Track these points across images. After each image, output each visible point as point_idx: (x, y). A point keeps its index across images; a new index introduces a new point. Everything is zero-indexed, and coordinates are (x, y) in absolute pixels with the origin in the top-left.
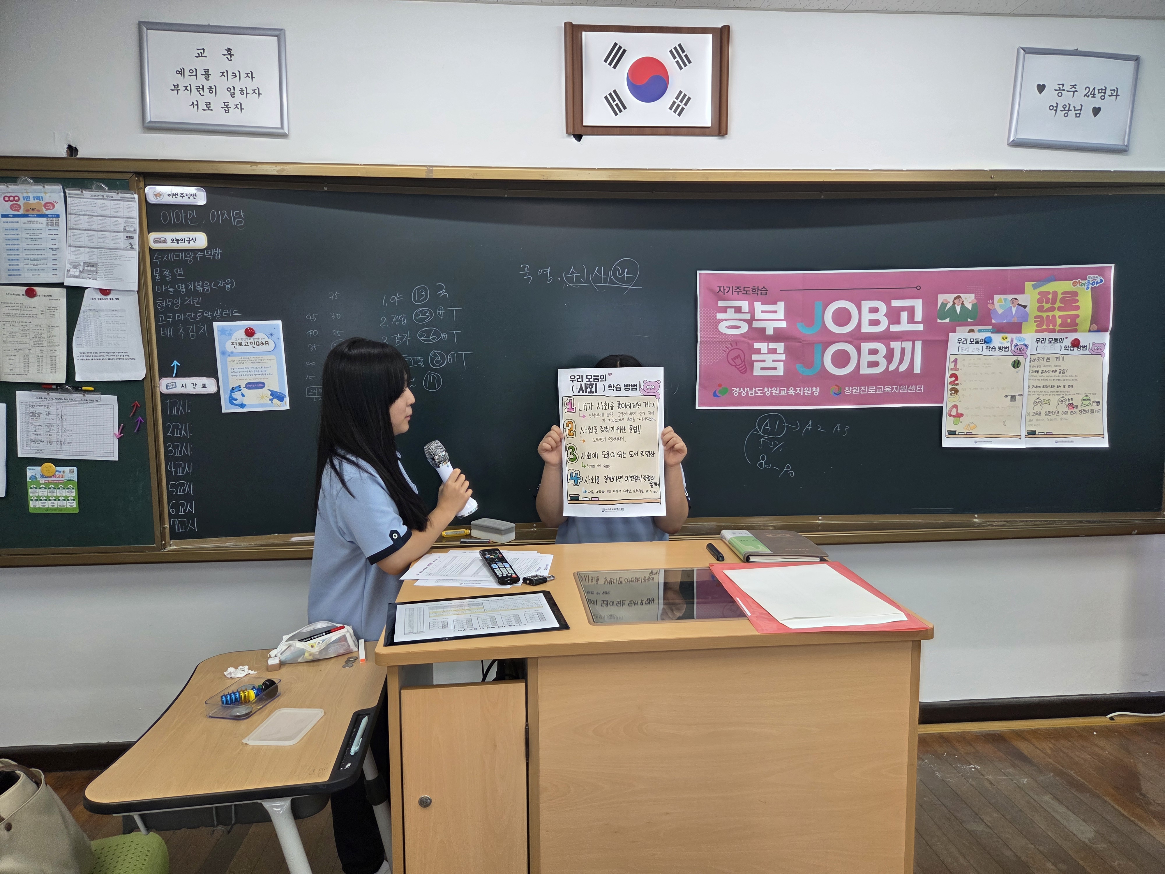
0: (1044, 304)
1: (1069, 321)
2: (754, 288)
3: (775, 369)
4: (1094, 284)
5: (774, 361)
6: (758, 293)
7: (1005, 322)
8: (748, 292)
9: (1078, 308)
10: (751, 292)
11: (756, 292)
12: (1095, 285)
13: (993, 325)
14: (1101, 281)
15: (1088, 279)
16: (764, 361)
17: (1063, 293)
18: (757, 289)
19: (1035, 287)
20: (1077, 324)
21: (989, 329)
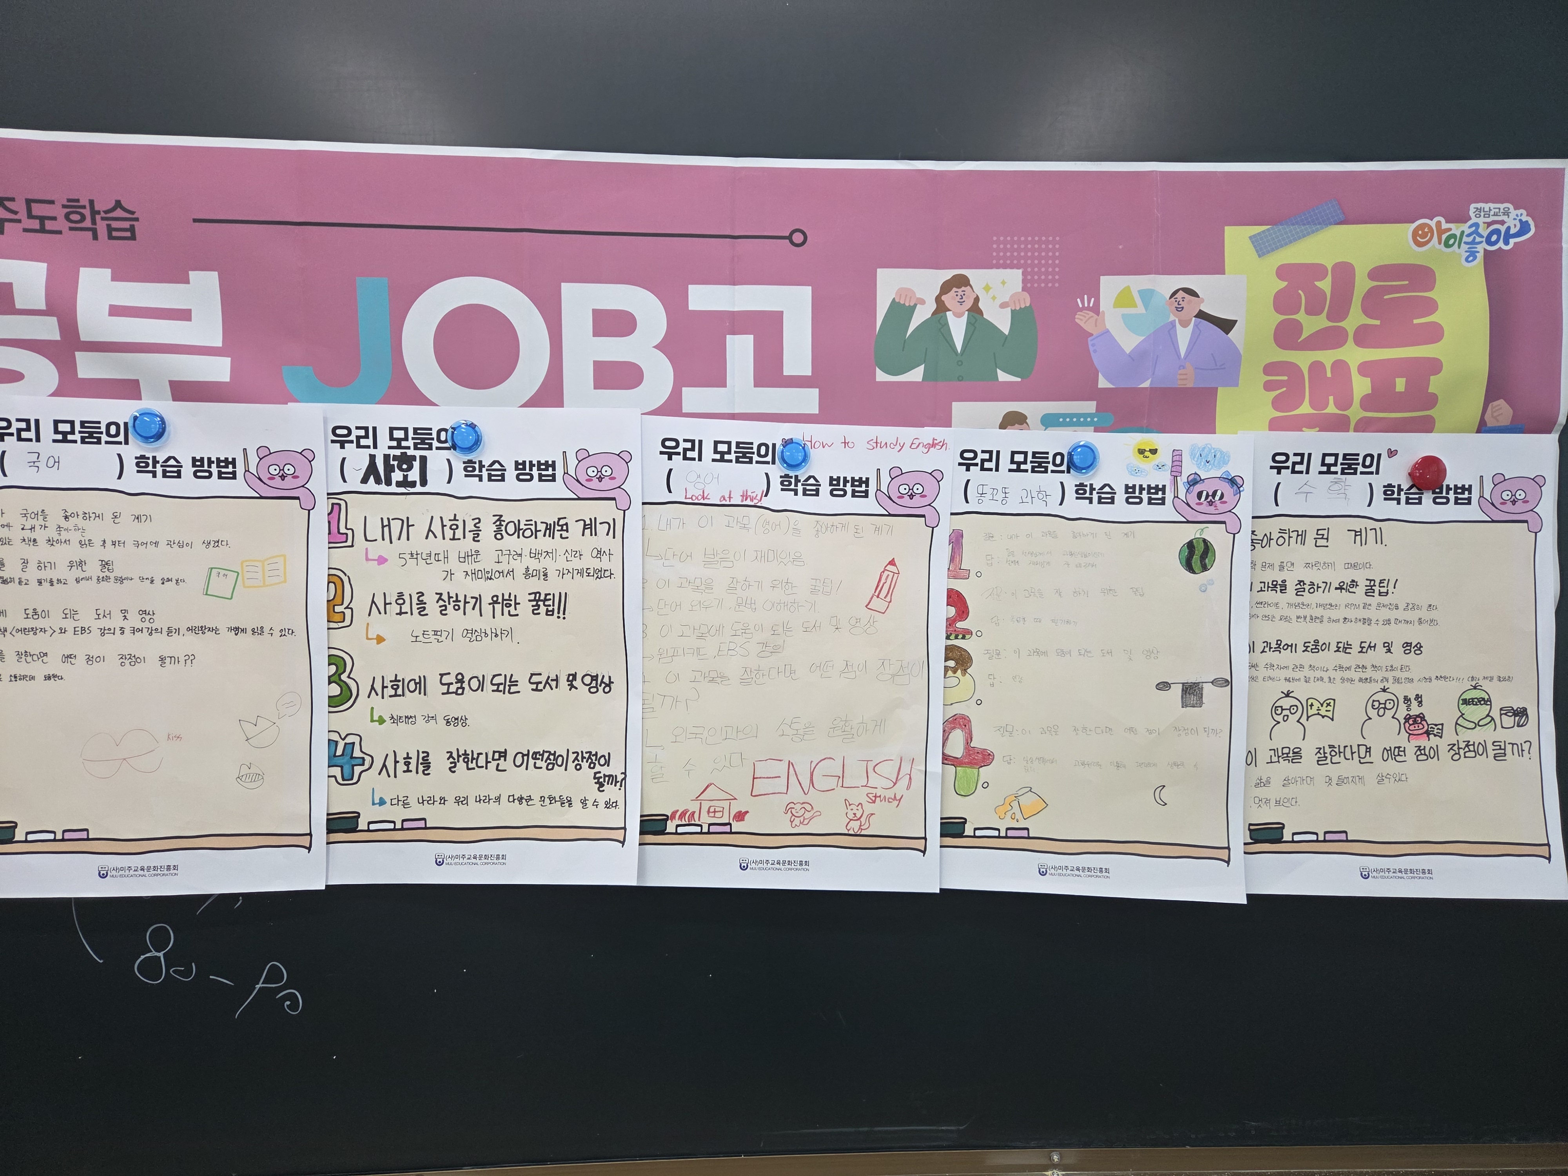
0: (1301, 316)
1: (1400, 384)
2: (72, 205)
4: (1494, 238)
6: (95, 233)
7: (1146, 384)
8: (49, 225)
9: (1434, 334)
10: (61, 224)
11: (88, 223)
12: (1501, 244)
13: (1104, 399)
14: (1524, 228)
15: (1474, 220)
17: (1376, 273)
18: (87, 212)
19: (1262, 247)
20: (1432, 401)
21: (1085, 415)
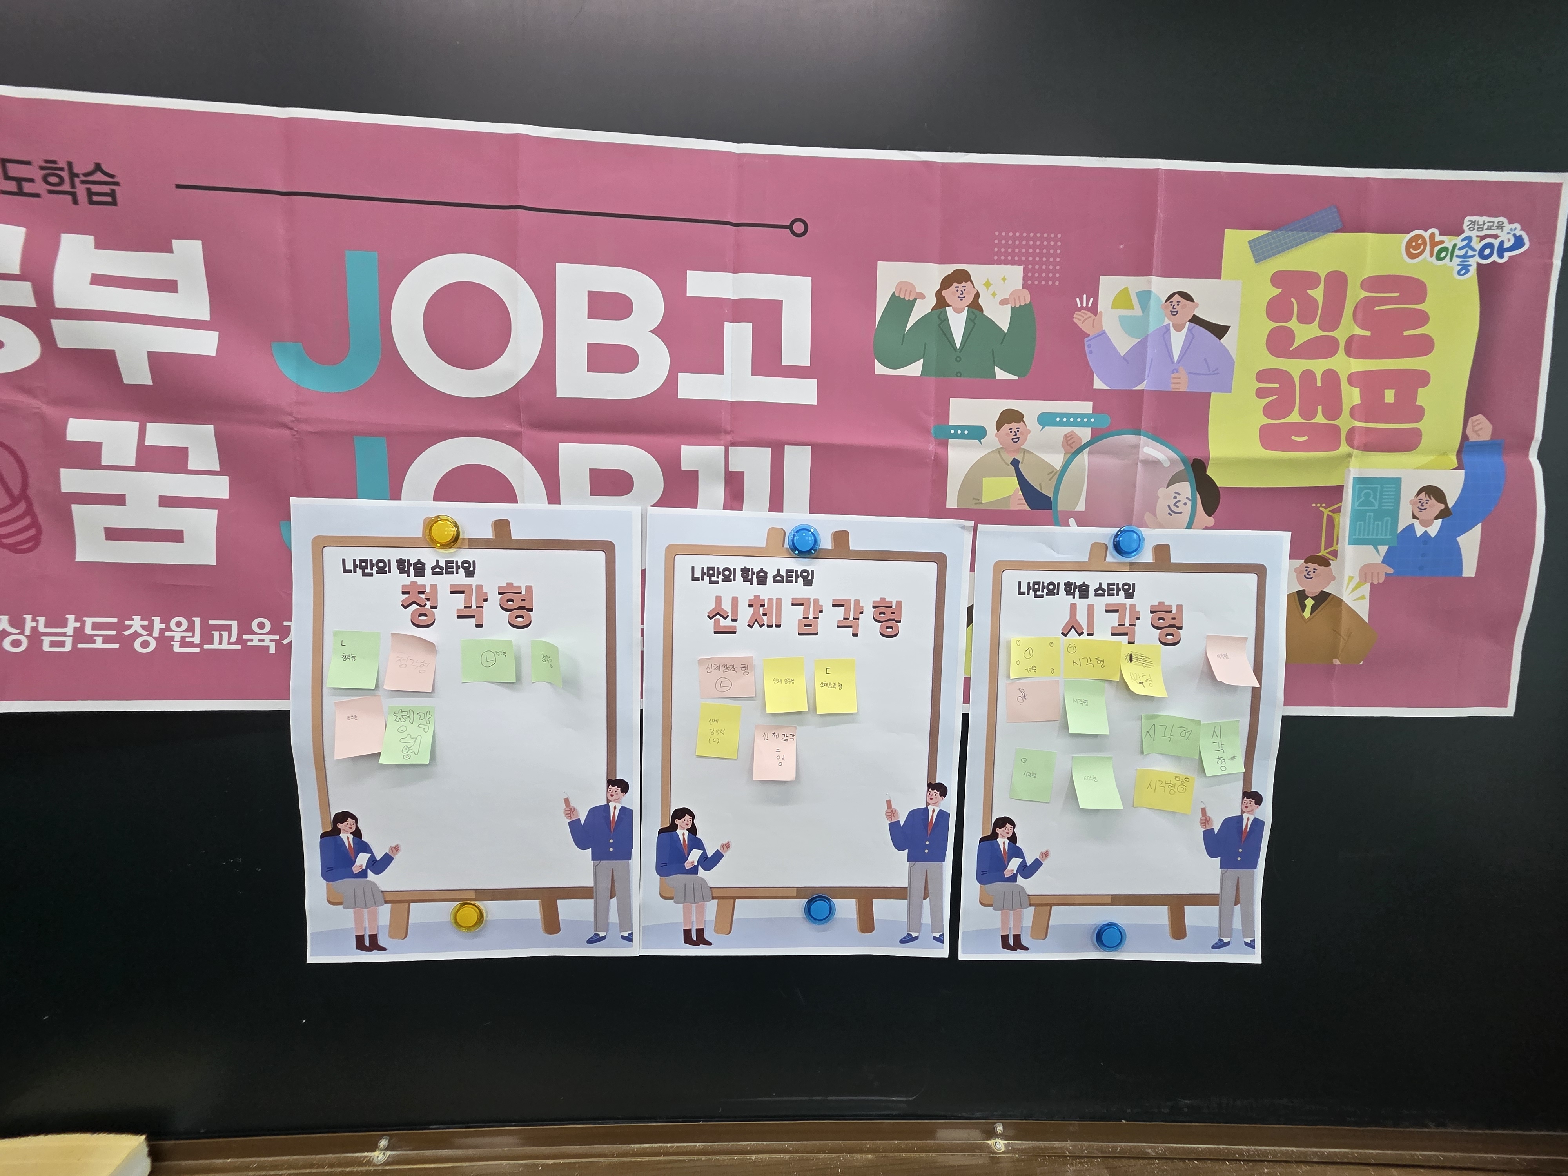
0: (1293, 324)
1: (1389, 396)
2: (52, 167)
3: (176, 536)
4: (1487, 251)
5: (166, 502)
6: (74, 195)
7: (1143, 387)
8: (24, 187)
9: (1425, 346)
10: (39, 186)
11: (66, 187)
12: (1495, 258)
13: (1100, 400)
14: (1519, 242)
15: (1468, 233)
16: (119, 500)
17: (1368, 284)
18: (65, 175)
19: (1260, 252)
21: (1082, 416)
